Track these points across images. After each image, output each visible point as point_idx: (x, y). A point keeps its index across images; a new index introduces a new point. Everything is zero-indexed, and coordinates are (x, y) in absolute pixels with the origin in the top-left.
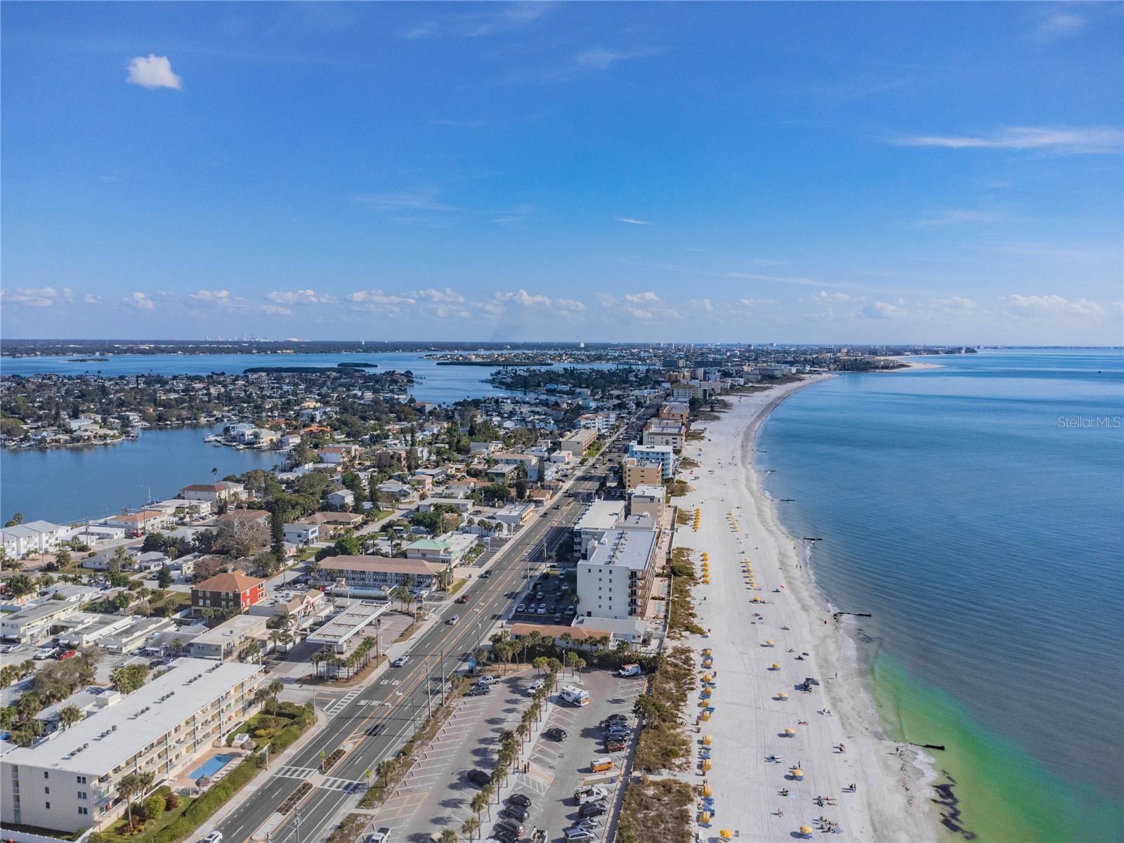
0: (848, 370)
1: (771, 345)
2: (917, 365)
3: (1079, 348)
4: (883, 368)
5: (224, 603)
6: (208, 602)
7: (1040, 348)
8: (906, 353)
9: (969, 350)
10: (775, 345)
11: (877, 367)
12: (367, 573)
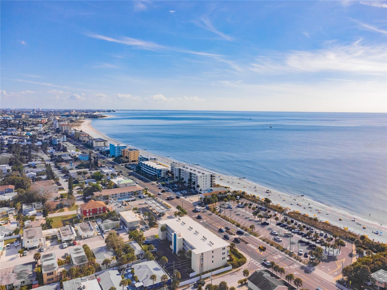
0: (91, 118)
1: (39, 109)
2: (109, 116)
3: (134, 110)
4: (101, 117)
5: (98, 212)
6: (91, 213)
7: (130, 110)
8: (96, 112)
9: (113, 111)
10: (40, 109)
11: (99, 117)
12: (118, 194)
